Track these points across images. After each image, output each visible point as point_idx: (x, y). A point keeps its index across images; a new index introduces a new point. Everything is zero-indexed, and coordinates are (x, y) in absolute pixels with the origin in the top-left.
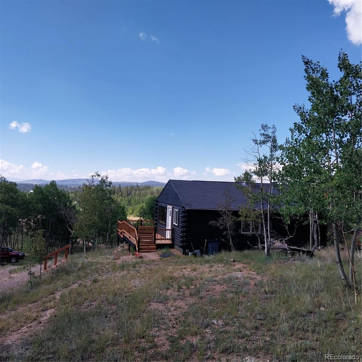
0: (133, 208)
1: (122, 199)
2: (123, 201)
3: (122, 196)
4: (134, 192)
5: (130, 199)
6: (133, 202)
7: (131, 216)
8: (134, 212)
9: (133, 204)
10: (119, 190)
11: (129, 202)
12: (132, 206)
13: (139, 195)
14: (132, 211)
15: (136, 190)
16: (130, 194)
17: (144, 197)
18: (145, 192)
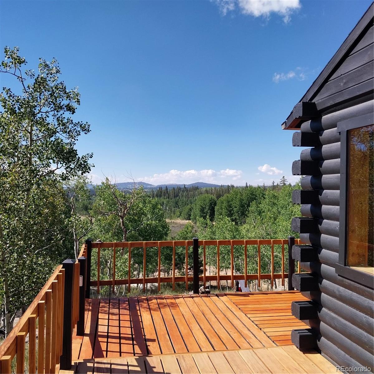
0: (181, 210)
1: (169, 201)
2: (170, 203)
3: (169, 198)
4: (182, 194)
5: (177, 200)
6: (180, 203)
7: (179, 218)
8: (182, 215)
9: (181, 206)
10: (166, 192)
11: (176, 204)
12: (179, 208)
13: (187, 196)
14: (179, 214)
15: (183, 191)
16: (177, 196)
17: (192, 198)
18: (193, 193)
